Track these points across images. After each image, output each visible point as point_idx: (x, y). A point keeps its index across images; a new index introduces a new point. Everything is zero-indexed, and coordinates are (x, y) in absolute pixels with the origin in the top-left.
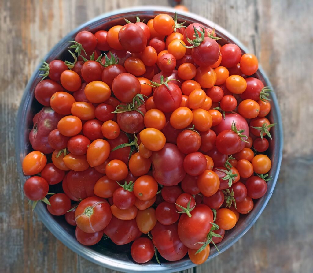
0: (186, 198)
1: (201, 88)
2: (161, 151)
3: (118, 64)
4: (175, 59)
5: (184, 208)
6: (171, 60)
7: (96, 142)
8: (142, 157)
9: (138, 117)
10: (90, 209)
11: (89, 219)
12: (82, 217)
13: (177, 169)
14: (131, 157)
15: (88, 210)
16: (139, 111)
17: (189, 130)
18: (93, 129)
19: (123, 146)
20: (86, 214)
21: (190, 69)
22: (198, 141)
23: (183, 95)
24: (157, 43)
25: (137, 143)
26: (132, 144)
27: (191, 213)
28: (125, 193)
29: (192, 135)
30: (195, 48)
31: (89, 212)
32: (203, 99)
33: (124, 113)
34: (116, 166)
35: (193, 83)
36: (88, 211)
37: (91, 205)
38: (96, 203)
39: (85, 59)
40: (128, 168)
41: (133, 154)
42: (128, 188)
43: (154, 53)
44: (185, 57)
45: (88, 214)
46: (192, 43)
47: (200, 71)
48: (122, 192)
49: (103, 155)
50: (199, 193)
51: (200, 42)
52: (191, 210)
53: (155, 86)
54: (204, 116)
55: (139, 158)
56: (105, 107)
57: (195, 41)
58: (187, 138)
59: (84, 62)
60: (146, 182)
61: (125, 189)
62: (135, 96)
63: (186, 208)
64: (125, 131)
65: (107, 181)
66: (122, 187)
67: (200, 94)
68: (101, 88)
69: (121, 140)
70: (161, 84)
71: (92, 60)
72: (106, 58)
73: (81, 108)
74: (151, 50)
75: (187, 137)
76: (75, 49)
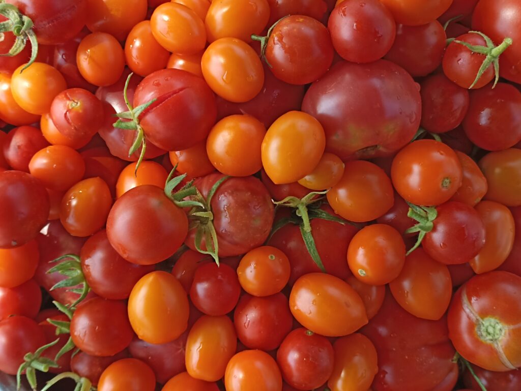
0: (457, 56)
1: (147, 21)
2: (327, 125)
3: (79, 256)
4: (65, 91)
5: (486, 61)
6: (68, 99)
7: (298, 310)
8: (340, 183)
9: (228, 193)
10: (483, 328)
11: (512, 327)
12: (507, 348)
13: (376, 82)
14: (339, 217)
15: (484, 334)
16: (213, 192)
17: (265, 48)
18: (263, 320)
19: (309, 239)
20: (496, 337)
21: (93, 49)
22: (299, 22)
23: (169, 67)
24: (19, 147)
25: (300, 197)
26: (303, 213)
27: (497, 43)
28: (441, 228)
29: (280, 39)
30: (36, 32)
31: (491, 330)
32: (178, 10)
33: (218, 234)
34: (366, 255)
35: (133, 43)
36: (489, 334)
37: (472, 326)
38: (467, 310)
39: (67, 347)
40: (369, 223)
41: (331, 210)
42: (428, 220)
43: (48, 152)
44: (59, 68)
45: (498, 332)
46: (23, 42)
47: (100, 23)
48: (438, 237)
49: (334, 291)
50: (443, 25)
51: (21, 17)
52: (490, 43)
53: (144, 146)
54: (225, 10)
55: (342, 193)
56: (202, 288)
57: (19, 30)
58: (289, 51)
59: (75, 348)
60: (410, 171)
61: (429, 227)
62: (172, 201)
63: (484, 56)
64: (268, 232)
65: (406, 284)
66: (425, 236)
67: (166, 18)
68: (148, 299)
69: (292, 244)
70: (139, 127)
71: (69, 327)
72: (63, 285)
73: (203, 354)
74: (39, 162)
75: (285, 52)
76: (38, 373)
